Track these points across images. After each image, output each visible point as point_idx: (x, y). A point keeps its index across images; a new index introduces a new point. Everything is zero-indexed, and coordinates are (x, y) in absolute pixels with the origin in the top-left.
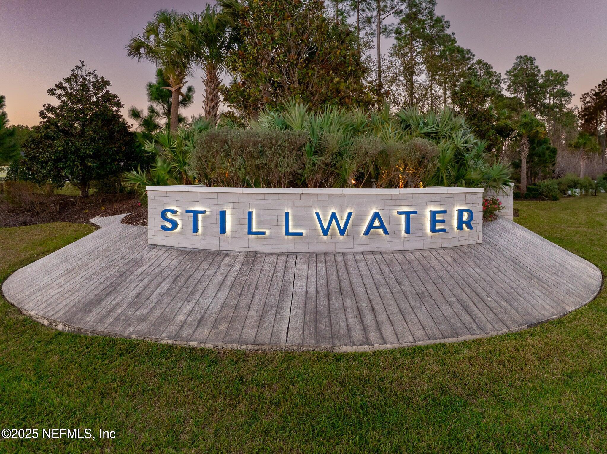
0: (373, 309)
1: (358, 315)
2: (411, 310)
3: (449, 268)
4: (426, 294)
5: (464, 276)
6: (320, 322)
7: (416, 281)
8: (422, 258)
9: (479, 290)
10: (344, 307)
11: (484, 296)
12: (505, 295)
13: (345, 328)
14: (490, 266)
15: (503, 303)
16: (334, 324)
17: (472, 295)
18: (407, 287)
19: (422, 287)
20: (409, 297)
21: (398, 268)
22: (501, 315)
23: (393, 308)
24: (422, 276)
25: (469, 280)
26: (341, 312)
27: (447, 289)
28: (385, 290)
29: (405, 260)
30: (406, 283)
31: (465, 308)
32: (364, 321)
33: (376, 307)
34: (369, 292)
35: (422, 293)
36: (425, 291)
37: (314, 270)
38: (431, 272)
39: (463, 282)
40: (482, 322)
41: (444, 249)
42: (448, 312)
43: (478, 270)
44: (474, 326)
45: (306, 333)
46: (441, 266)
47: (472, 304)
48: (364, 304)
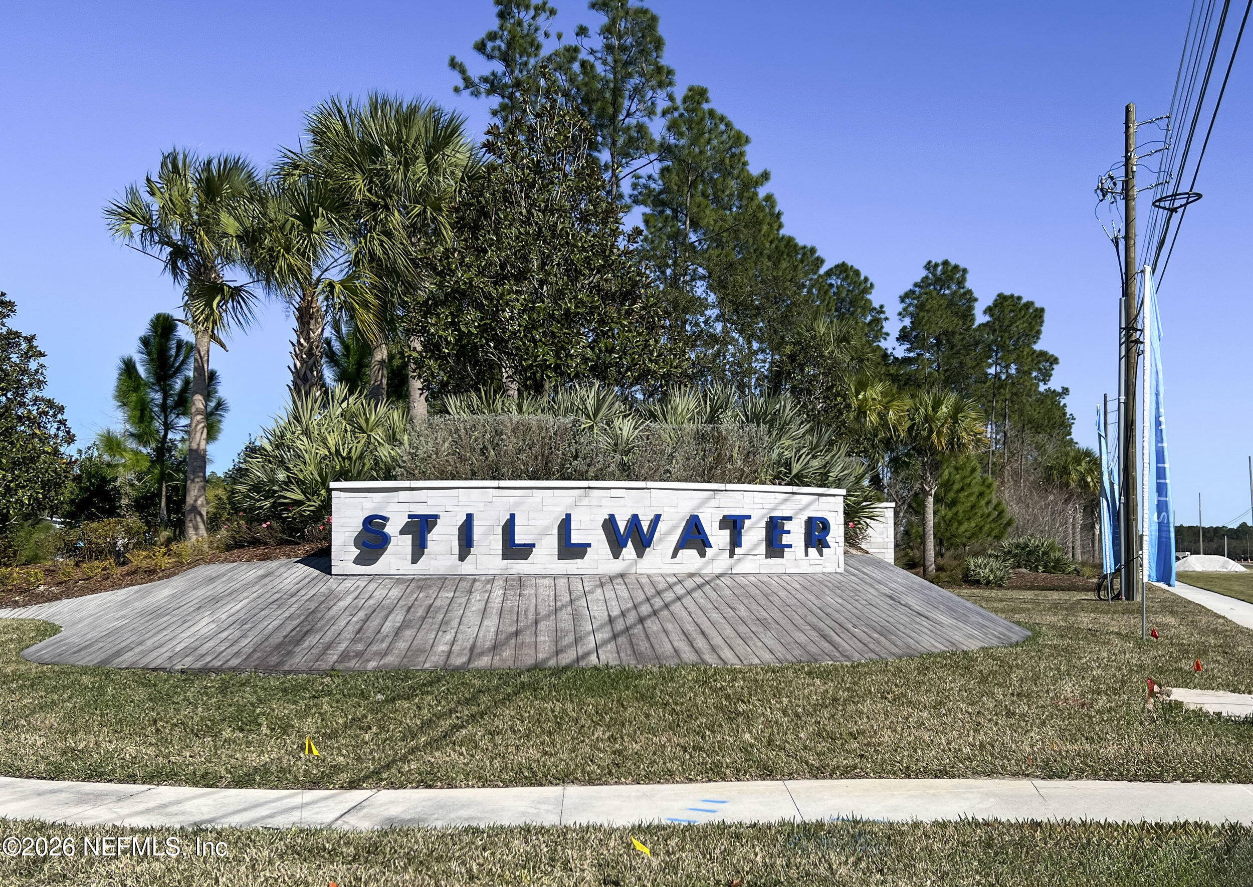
0: (703, 633)
1: (684, 638)
2: (752, 635)
3: (798, 596)
4: (770, 620)
5: (819, 605)
6: (638, 645)
7: (754, 606)
8: (759, 584)
9: (842, 619)
10: (664, 631)
11: (850, 626)
12: (879, 628)
13: (672, 650)
14: (857, 598)
15: (876, 635)
16: (656, 646)
17: (833, 624)
18: (743, 612)
19: (764, 614)
20: (748, 623)
21: (728, 592)
22: (871, 646)
23: (728, 631)
24: (763, 601)
25: (829, 611)
26: (663, 636)
27: (798, 617)
28: (715, 615)
29: (735, 584)
30: (742, 608)
31: (825, 637)
32: (695, 645)
33: (707, 631)
34: (693, 616)
35: (765, 619)
36: (768, 617)
37: (613, 593)
38: (774, 598)
39: (819, 611)
40: (847, 651)
41: (789, 575)
42: (802, 638)
43: (840, 601)
44: (837, 654)
45: (622, 655)
46: (786, 593)
47: (832, 633)
48: (690, 628)
